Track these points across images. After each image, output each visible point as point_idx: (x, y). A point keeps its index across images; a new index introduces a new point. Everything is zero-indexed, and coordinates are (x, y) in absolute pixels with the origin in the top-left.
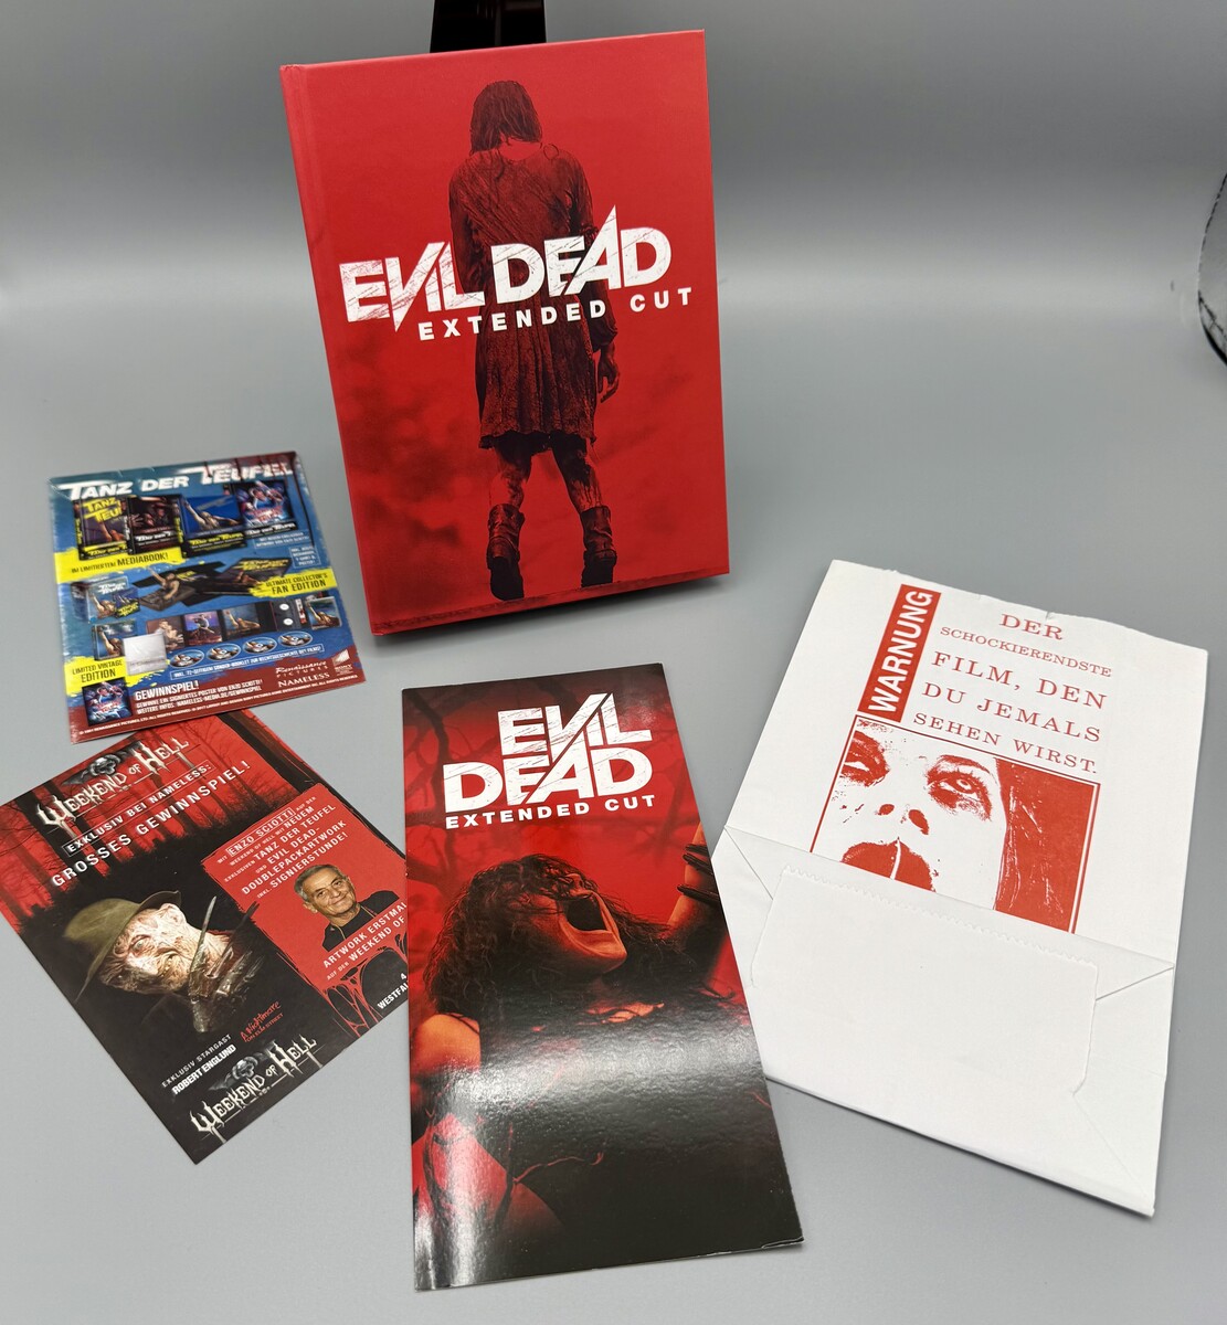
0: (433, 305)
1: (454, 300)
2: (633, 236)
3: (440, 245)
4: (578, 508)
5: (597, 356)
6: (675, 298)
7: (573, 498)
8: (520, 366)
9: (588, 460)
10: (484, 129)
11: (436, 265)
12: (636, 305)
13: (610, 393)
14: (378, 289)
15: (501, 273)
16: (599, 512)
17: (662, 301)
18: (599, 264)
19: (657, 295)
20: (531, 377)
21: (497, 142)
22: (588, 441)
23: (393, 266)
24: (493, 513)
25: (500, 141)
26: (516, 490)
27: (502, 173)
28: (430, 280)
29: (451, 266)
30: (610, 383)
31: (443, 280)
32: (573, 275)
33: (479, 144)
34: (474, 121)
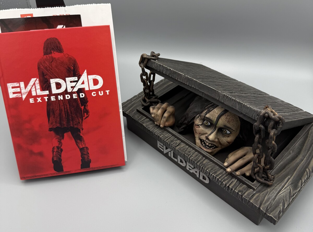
0: (34, 94)
1: (40, 93)
2: (91, 77)
3: (35, 79)
4: (79, 147)
5: (83, 107)
6: (105, 93)
7: (77, 145)
8: (60, 110)
9: (81, 134)
10: (47, 50)
11: (34, 84)
12: (93, 94)
13: (87, 117)
14: (18, 90)
15: (53, 86)
16: (85, 149)
17: (101, 94)
18: (82, 84)
19: (99, 92)
20: (63, 113)
21: (51, 53)
22: (81, 130)
23: (22, 84)
24: (53, 148)
25: (52, 53)
26: (60, 142)
27: (52, 61)
28: (33, 88)
29: (39, 84)
30: (87, 114)
31: (36, 88)
32: (75, 87)
33: (46, 53)
34: (44, 48)
